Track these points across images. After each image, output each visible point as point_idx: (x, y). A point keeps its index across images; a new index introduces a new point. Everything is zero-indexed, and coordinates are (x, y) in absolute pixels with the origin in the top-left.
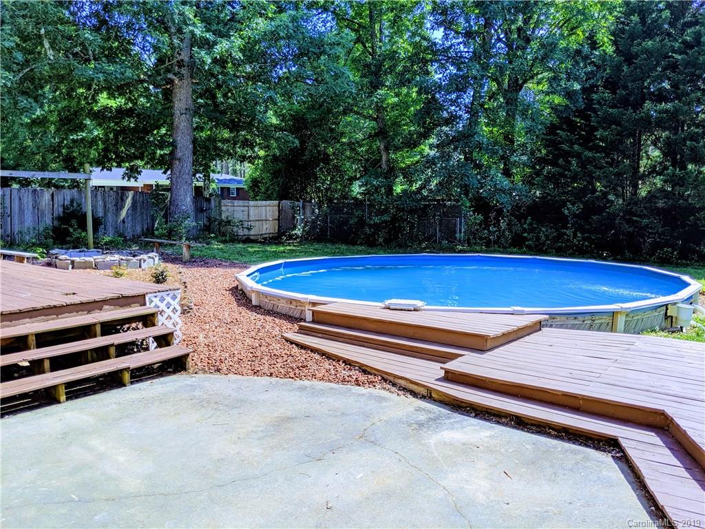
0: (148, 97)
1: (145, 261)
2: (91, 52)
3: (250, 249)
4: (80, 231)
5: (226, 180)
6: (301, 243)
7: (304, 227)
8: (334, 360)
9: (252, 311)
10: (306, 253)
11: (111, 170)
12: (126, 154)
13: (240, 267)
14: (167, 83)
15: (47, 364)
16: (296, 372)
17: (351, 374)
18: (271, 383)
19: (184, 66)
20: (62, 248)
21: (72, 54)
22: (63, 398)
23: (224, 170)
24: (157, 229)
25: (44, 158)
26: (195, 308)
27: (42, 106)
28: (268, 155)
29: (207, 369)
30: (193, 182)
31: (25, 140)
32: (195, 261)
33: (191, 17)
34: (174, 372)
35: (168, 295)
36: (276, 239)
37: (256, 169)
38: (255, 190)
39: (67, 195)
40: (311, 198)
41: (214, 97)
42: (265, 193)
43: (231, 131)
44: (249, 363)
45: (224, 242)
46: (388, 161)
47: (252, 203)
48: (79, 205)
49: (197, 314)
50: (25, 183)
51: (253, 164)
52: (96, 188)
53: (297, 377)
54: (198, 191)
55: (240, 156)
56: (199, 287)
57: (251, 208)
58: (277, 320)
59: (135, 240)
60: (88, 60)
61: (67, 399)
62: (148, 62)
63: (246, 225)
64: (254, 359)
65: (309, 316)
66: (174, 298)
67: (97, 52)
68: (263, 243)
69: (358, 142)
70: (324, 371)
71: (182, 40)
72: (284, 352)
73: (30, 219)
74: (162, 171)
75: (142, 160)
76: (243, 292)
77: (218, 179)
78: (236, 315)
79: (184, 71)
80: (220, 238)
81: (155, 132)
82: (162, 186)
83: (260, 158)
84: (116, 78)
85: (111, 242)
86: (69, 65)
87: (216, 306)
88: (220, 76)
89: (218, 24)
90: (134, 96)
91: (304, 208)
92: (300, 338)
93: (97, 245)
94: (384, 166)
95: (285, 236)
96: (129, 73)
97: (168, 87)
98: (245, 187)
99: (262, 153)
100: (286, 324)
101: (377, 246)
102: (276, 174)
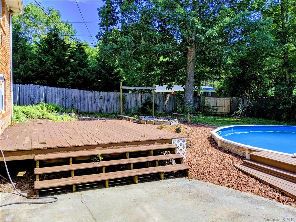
0: (178, 56)
1: (173, 122)
2: (158, 41)
3: (216, 119)
4: (150, 109)
5: (207, 88)
6: (241, 117)
7: (243, 110)
8: (263, 184)
9: (218, 150)
10: (244, 123)
11: (162, 86)
12: (168, 79)
13: (212, 128)
14: (186, 50)
15: (132, 166)
16: (242, 187)
17: (274, 194)
18: (229, 191)
19: (193, 42)
20: (143, 116)
21: (151, 42)
22: (137, 181)
23: (206, 84)
24: (178, 109)
25: (140, 82)
26: (192, 145)
27: (140, 63)
28: (227, 77)
29: (197, 177)
30: (193, 90)
31: (135, 76)
32: (193, 124)
33: (197, 21)
34: (182, 176)
35: (181, 140)
36: (229, 115)
37: (221, 84)
38: (220, 93)
39: (147, 95)
40: (247, 96)
41: (204, 54)
42: (224, 94)
43: (211, 68)
44: (217, 177)
45: (205, 115)
46: (290, 77)
47: (218, 99)
48: (150, 99)
49: (193, 148)
50: (134, 91)
51: (220, 82)
52: (157, 93)
53: (243, 190)
54: (195, 93)
55: (214, 78)
56: (194, 136)
57: (218, 101)
58: (231, 156)
59: (170, 113)
60: (156, 44)
61: (139, 182)
62: (179, 42)
63: (215, 108)
64: (219, 175)
65: (248, 157)
66: (184, 141)
67: (160, 40)
68: (223, 117)
69: (273, 69)
70: (258, 189)
71: (192, 32)
72: (235, 175)
73: (134, 104)
74: (181, 86)
75: (174, 82)
76: (214, 140)
77: (203, 88)
78: (211, 151)
79: (193, 44)
80: (204, 114)
81: (180, 70)
82: (181, 92)
83: (223, 79)
84: (166, 49)
85: (161, 114)
86: (150, 46)
87: (202, 145)
88: (208, 45)
89: (208, 22)
90: (172, 56)
91: (243, 101)
92: (244, 168)
93: (156, 115)
94: (287, 80)
95: (233, 114)
96: (171, 47)
97: (186, 51)
98: (216, 91)
99: (224, 77)
100: (236, 159)
101: (283, 120)
102: (230, 86)
